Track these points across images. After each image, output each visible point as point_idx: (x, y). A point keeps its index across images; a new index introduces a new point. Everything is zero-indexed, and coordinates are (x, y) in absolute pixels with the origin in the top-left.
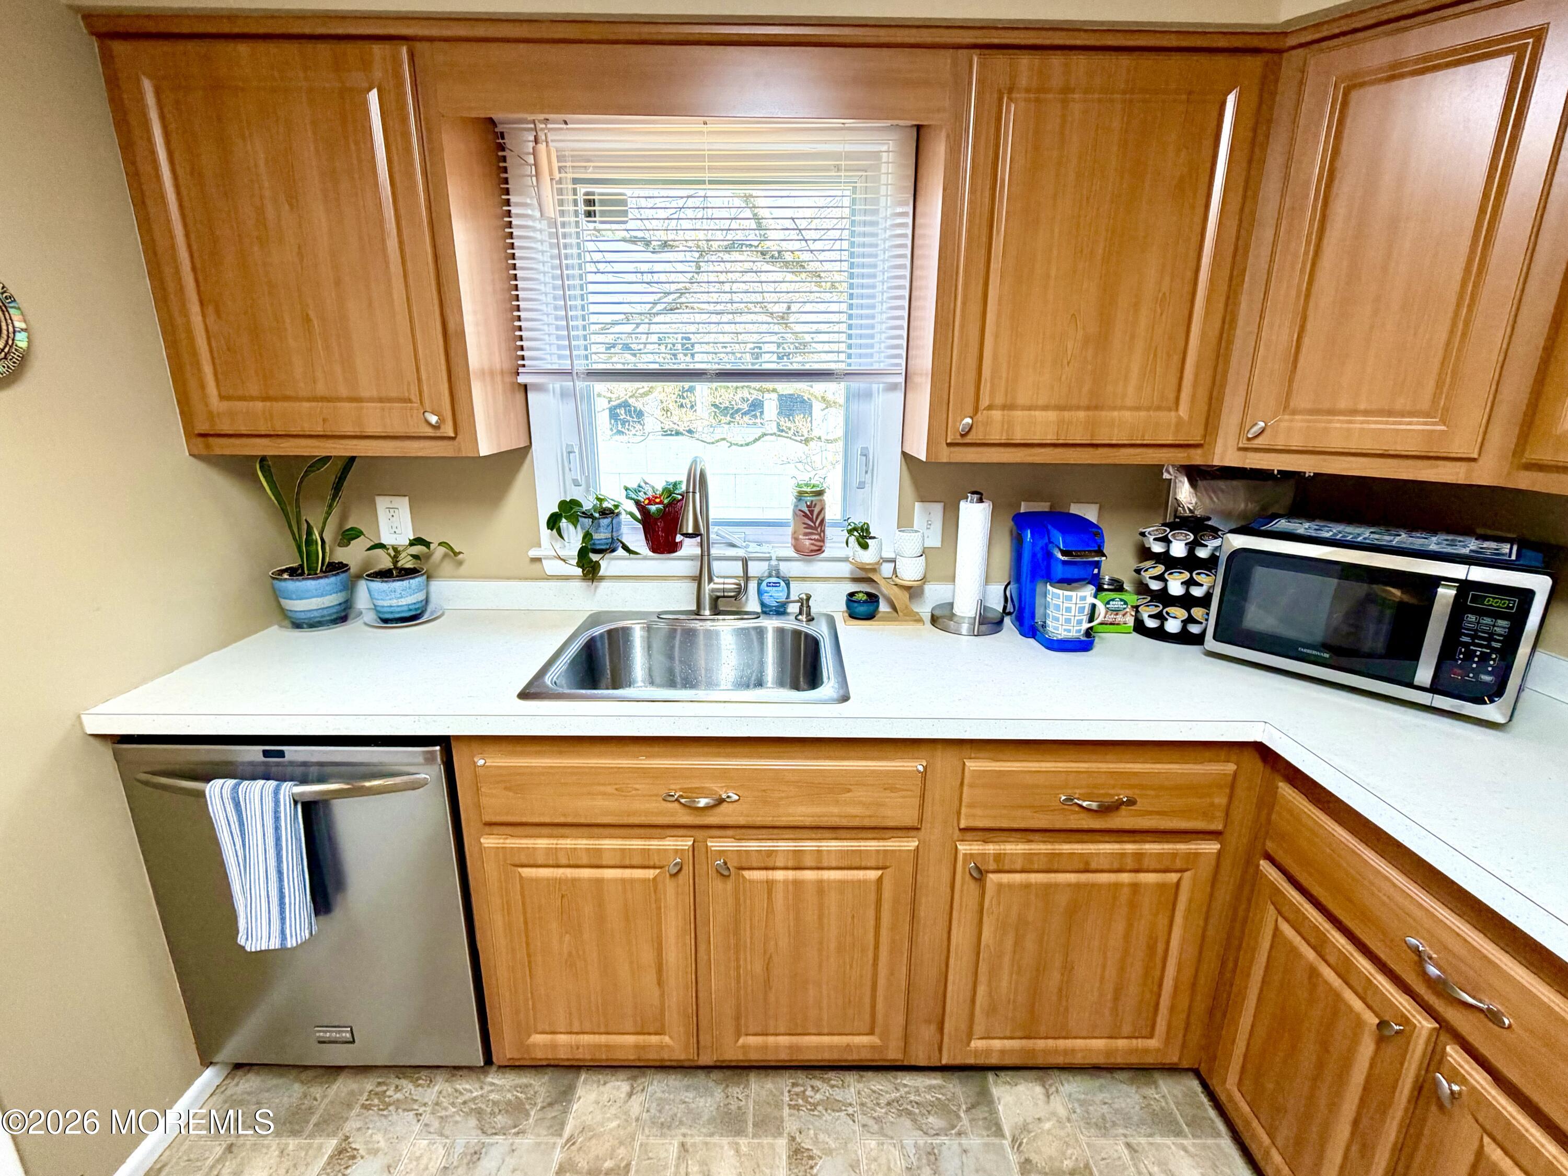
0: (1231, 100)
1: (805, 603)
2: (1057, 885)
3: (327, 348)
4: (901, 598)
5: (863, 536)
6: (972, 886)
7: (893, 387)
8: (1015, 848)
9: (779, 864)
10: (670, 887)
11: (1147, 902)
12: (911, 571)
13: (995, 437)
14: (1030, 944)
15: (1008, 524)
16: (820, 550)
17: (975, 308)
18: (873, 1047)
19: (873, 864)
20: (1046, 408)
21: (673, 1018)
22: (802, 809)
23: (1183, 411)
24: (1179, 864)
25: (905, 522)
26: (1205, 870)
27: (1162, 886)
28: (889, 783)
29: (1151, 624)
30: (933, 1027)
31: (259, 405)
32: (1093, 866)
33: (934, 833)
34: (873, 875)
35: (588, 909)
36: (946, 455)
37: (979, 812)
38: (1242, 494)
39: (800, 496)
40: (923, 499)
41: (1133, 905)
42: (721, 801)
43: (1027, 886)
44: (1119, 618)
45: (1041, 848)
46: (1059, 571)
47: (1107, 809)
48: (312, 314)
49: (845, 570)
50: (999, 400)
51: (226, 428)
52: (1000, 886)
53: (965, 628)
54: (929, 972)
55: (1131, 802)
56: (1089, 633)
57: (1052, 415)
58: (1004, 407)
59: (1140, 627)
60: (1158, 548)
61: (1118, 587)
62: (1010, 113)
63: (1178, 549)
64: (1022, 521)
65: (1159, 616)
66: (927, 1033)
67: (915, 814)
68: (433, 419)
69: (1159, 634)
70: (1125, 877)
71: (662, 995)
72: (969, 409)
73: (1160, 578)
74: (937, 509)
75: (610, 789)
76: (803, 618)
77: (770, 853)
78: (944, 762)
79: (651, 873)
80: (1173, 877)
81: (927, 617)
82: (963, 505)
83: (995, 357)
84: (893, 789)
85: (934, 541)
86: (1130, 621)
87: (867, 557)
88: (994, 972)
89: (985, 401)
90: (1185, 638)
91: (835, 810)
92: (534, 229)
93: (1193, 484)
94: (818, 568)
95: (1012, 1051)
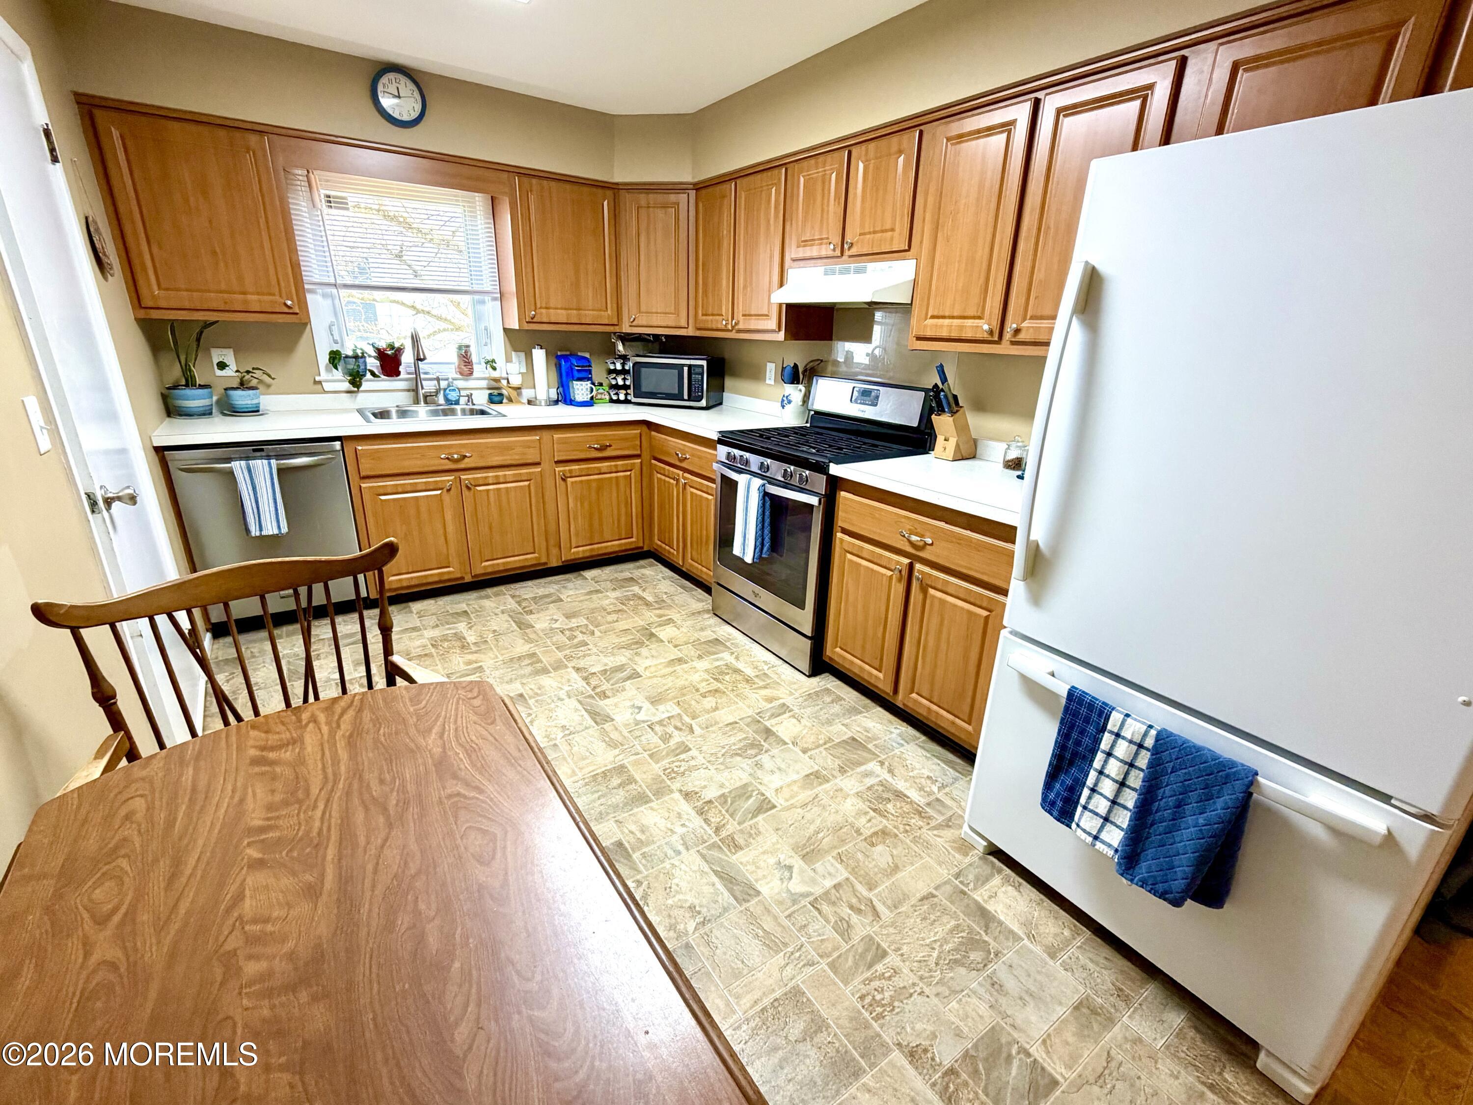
0: (606, 203)
1: (470, 397)
2: (591, 480)
3: (226, 266)
4: (513, 394)
5: (491, 364)
6: (562, 483)
7: (495, 299)
8: (575, 467)
9: (491, 482)
10: (447, 498)
11: (622, 483)
12: (516, 381)
13: (545, 320)
14: (586, 504)
15: (553, 361)
16: (471, 374)
17: (529, 270)
18: (536, 557)
19: (526, 478)
20: (561, 309)
21: (454, 560)
22: (497, 458)
23: (609, 312)
24: (629, 468)
25: (508, 360)
26: (638, 467)
27: (625, 476)
28: (527, 445)
29: (615, 398)
30: (557, 549)
31: (185, 293)
32: (603, 471)
33: (546, 465)
34: (526, 483)
35: (412, 512)
36: (527, 327)
37: (561, 453)
38: (641, 347)
39: (460, 348)
40: (516, 350)
41: (617, 485)
42: (465, 457)
43: (581, 482)
44: (603, 397)
45: (584, 466)
46: (576, 375)
47: (603, 448)
48: (218, 250)
49: (484, 384)
50: (544, 305)
51: (164, 305)
52: (572, 482)
53: (543, 403)
54: (552, 526)
55: (610, 446)
56: (592, 398)
57: (563, 312)
58: (547, 308)
59: (612, 401)
60: (612, 367)
61: (601, 385)
62: (532, 198)
63: (619, 367)
64: (559, 358)
65: (617, 394)
66: (554, 551)
67: (538, 456)
68: (289, 303)
69: (618, 401)
70: (614, 475)
71: (448, 549)
72: (533, 308)
73: (615, 378)
74: (522, 355)
75: (418, 456)
76: (470, 403)
77: (486, 478)
78: (546, 435)
79: (439, 492)
80: (629, 473)
81: (525, 401)
82: (533, 350)
83: (540, 288)
84: (529, 447)
85: (524, 370)
86: (607, 397)
87: (495, 374)
88: (575, 518)
89: (538, 305)
90: (627, 401)
91: (508, 457)
92: (302, 211)
93: (623, 344)
94: (471, 384)
95: (586, 551)
